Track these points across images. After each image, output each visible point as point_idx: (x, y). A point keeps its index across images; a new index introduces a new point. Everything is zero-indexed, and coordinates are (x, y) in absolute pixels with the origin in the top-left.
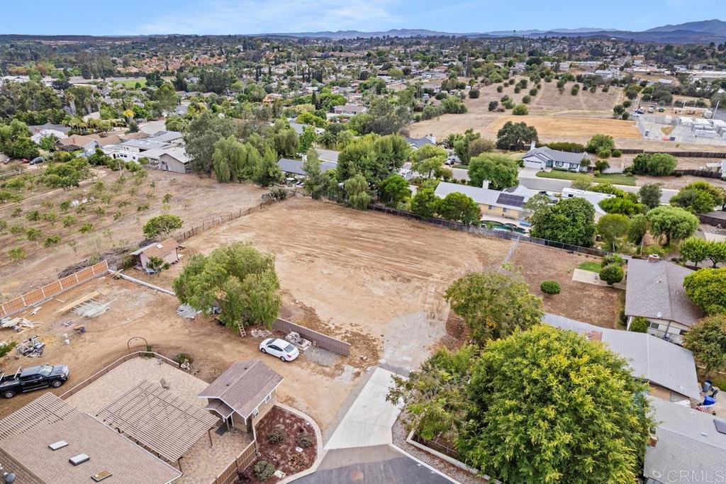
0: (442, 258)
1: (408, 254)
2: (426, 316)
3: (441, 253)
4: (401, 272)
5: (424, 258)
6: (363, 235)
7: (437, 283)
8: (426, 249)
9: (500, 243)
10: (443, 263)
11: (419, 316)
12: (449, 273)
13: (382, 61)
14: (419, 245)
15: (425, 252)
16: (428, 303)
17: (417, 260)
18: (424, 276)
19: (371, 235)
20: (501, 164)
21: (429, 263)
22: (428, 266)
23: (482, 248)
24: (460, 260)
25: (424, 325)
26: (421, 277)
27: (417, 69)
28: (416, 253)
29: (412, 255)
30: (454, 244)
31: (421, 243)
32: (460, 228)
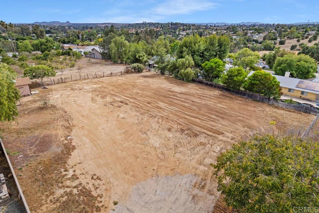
0: (240, 120)
1: (209, 113)
2: (193, 183)
3: (241, 117)
4: (193, 126)
5: (223, 118)
6: (178, 95)
7: (225, 142)
8: (227, 111)
9: (299, 115)
10: (240, 124)
11: (184, 182)
12: (243, 134)
13: (233, 30)
14: (221, 107)
15: (225, 114)
16: (205, 165)
17: (214, 119)
18: (214, 133)
19: (185, 96)
20: (302, 62)
21: (225, 122)
22: (224, 125)
23: (280, 117)
24: (256, 124)
25: (184, 196)
26: (211, 133)
27: (251, 34)
28: (216, 114)
29: (212, 114)
30: (254, 111)
31: (225, 107)
32: (262, 101)
